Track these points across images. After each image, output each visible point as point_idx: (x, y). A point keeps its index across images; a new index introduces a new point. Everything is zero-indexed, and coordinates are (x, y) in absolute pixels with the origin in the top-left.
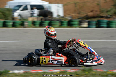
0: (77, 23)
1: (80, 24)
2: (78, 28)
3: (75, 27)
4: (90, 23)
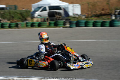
4: (71, 23)
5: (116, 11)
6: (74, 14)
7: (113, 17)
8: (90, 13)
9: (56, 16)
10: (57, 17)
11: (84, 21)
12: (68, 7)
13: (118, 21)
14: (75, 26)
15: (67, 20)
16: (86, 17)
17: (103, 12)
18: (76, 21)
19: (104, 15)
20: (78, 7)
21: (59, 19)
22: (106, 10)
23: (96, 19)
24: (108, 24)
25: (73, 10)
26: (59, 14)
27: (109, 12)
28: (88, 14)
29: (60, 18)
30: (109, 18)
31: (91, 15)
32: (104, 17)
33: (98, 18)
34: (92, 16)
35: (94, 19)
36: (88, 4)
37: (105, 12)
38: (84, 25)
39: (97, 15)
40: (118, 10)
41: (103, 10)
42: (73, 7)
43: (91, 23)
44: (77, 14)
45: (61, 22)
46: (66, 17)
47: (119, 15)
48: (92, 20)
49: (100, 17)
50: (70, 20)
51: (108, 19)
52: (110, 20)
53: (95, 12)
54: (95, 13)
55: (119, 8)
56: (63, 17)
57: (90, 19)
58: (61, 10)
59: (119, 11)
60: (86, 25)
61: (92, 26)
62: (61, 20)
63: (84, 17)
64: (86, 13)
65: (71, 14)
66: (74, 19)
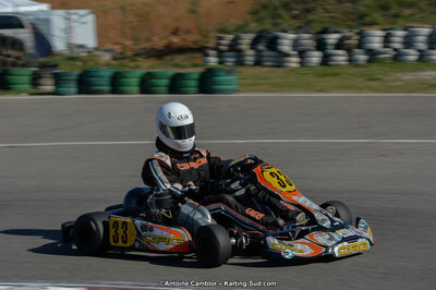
0: (26, 79)
1: (35, 81)
2: (24, 97)
3: (19, 92)
4: (59, 80)
5: (220, 38)
6: (70, 46)
7: (213, 61)
8: (128, 43)
9: (4, 53)
10: (8, 56)
11: (108, 73)
12: (47, 21)
13: (229, 72)
14: (74, 90)
15: (43, 66)
16: (115, 59)
17: (175, 40)
18: (76, 72)
19: (181, 50)
20: (84, 19)
21: (14, 65)
22: (188, 32)
23: (152, 67)
24: (193, 83)
25: (68, 31)
26: (17, 44)
27: (196, 42)
28: (124, 47)
29: (18, 58)
30: (199, 62)
31: (132, 50)
32: (179, 59)
33: (159, 62)
34: (137, 55)
35: (145, 66)
36: (123, 9)
37: (184, 40)
38: (107, 88)
39: (155, 49)
40: (229, 33)
41: (175, 32)
42: (67, 19)
43: (133, 81)
44: (82, 46)
45: (22, 76)
46: (42, 56)
47: (231, 54)
48: (138, 67)
49: (168, 58)
50: (54, 66)
51: (196, 66)
52: (200, 70)
53: (149, 40)
54: (147, 45)
55: (231, 28)
56: (30, 55)
57: (132, 64)
58: (21, 30)
59: (231, 37)
60: (116, 85)
61: (136, 89)
62: (24, 66)
63: (107, 57)
64: (117, 44)
65: (59, 45)
66: (71, 62)
